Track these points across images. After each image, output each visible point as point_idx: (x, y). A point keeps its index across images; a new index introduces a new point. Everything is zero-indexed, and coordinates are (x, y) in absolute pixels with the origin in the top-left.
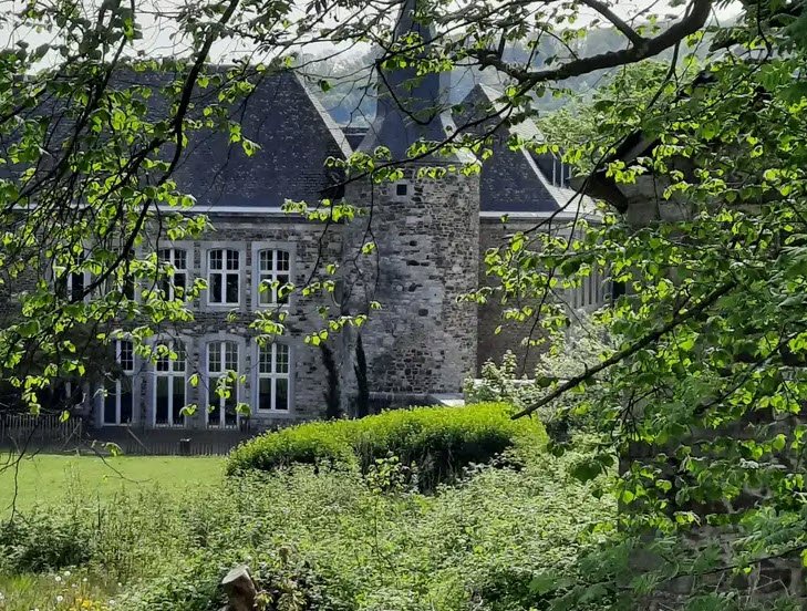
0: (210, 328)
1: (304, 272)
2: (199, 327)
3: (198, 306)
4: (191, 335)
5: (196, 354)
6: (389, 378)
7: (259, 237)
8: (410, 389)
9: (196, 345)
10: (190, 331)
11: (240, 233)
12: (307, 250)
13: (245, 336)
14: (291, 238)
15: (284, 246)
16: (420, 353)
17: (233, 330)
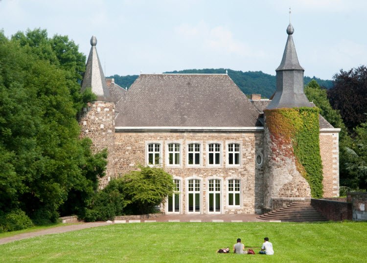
0: (210, 174)
1: (246, 152)
2: (206, 174)
3: (205, 165)
4: (203, 177)
5: (204, 184)
6: (291, 192)
7: (228, 139)
8: (299, 196)
9: (204, 181)
10: (202, 175)
11: (221, 137)
12: (247, 143)
13: (223, 177)
14: (240, 139)
15: (238, 142)
16: (302, 182)
17: (219, 175)
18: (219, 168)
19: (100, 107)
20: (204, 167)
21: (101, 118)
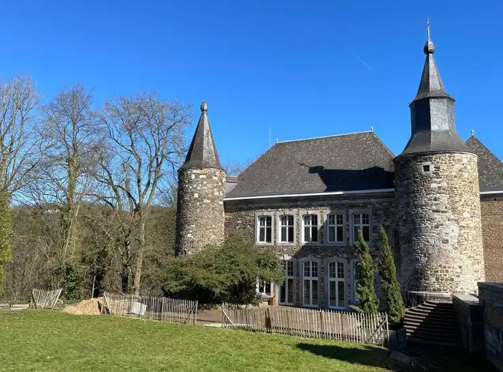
0: (329, 254)
2: (324, 254)
3: (324, 243)
4: (320, 258)
5: (322, 268)
7: (352, 207)
9: (322, 263)
11: (343, 205)
12: (378, 212)
13: (347, 258)
14: (369, 206)
15: (366, 211)
16: (445, 267)
17: (340, 256)
18: (341, 247)
19: (195, 174)
20: (322, 245)
21: (195, 186)
